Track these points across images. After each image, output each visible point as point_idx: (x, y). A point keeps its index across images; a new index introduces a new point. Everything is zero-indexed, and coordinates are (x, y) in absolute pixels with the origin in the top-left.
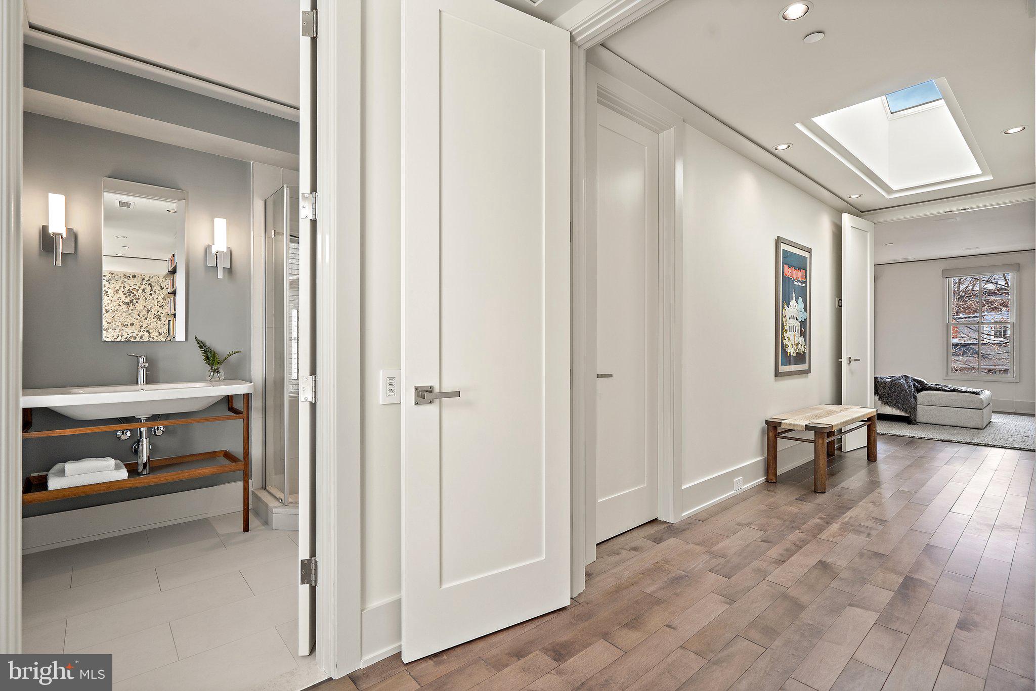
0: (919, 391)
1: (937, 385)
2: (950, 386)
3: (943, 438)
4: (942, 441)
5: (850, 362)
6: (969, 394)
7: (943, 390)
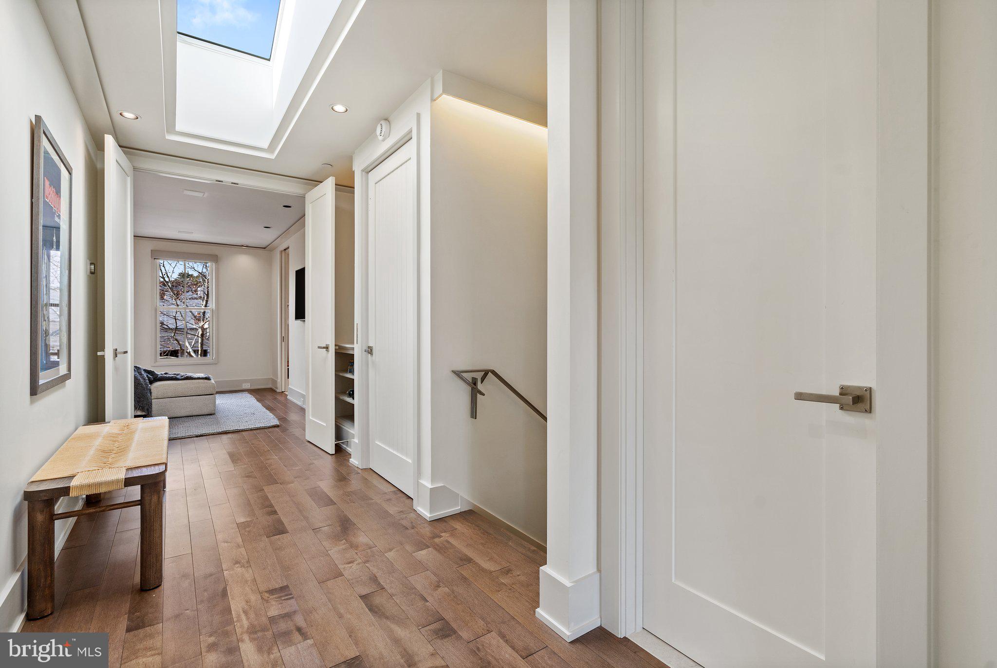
0: (151, 382)
1: (166, 374)
2: (182, 374)
3: (196, 434)
4: (197, 436)
5: (116, 355)
6: (202, 381)
7: (176, 379)
